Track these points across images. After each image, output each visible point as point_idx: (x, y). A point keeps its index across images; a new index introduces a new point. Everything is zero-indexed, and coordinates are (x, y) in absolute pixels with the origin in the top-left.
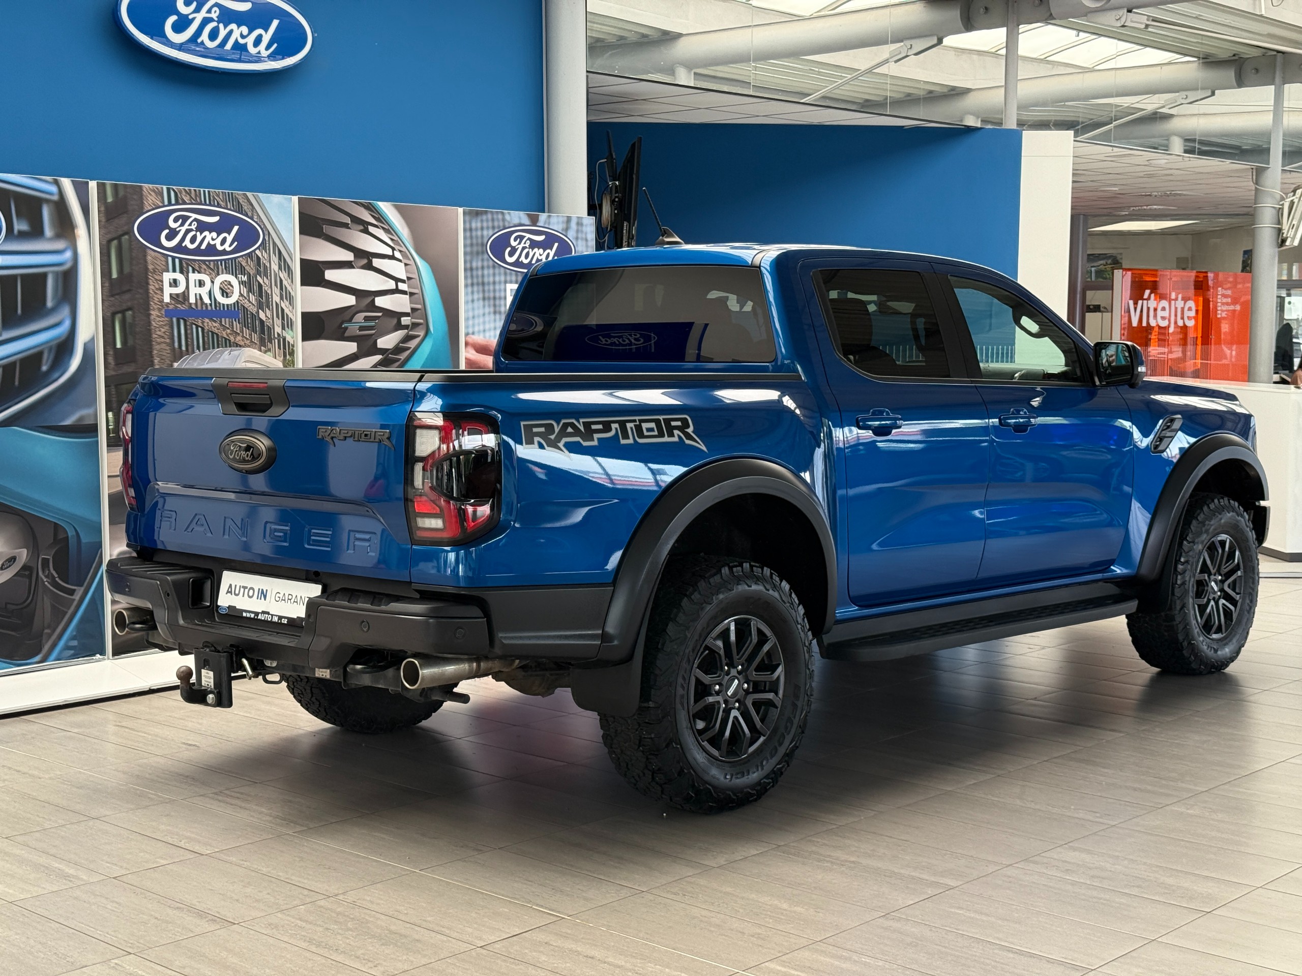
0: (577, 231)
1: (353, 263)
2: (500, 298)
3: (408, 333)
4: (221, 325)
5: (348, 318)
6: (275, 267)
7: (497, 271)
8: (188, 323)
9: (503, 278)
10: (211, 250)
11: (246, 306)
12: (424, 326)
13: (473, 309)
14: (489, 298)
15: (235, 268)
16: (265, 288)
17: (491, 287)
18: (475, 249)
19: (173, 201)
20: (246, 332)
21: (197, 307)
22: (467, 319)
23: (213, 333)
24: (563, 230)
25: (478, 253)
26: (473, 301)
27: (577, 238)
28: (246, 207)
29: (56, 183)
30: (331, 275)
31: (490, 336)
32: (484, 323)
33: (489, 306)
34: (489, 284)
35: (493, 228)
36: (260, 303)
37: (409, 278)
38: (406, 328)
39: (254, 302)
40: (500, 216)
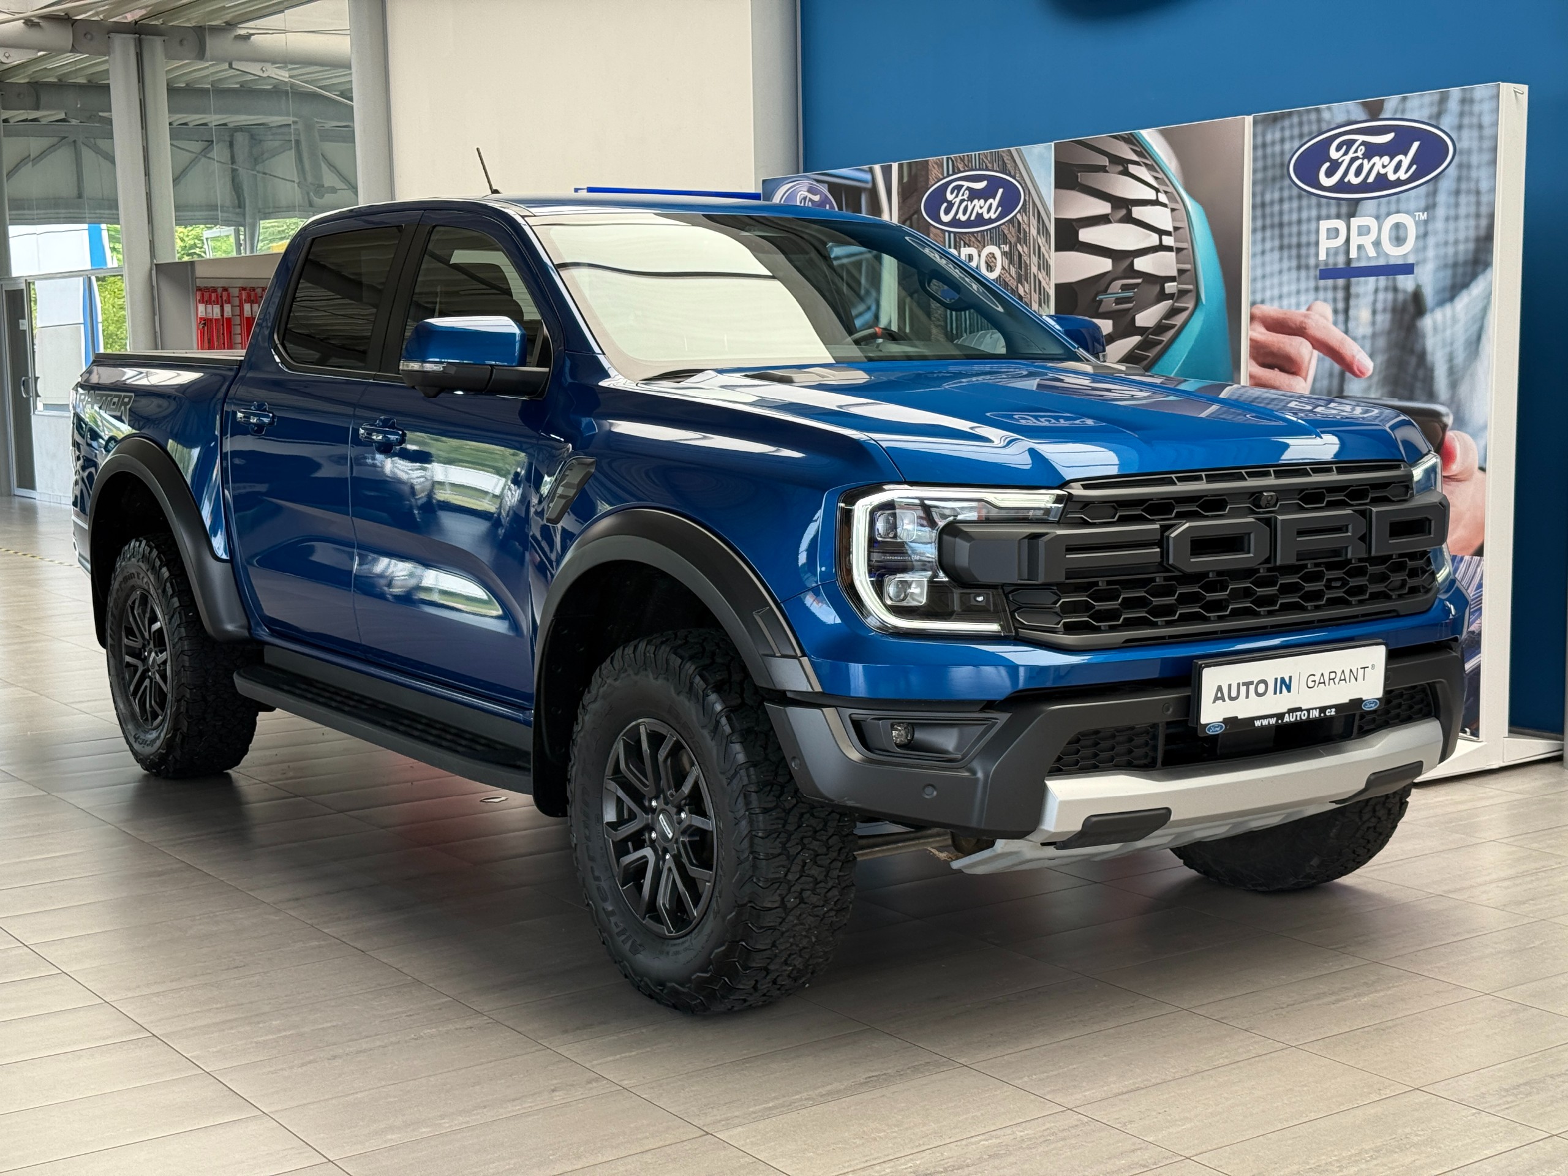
0: (1462, 114)
1: (1111, 217)
2: (1308, 244)
3: (1173, 305)
5: (1102, 288)
6: (1034, 232)
7: (1305, 202)
9: (1314, 213)
10: (980, 220)
11: (1007, 280)
12: (1193, 294)
13: (1263, 265)
14: (1290, 247)
15: (998, 237)
16: (1025, 258)
17: (1295, 229)
18: (1270, 173)
19: (951, 172)
22: (1254, 280)
24: (1430, 118)
25: (1274, 179)
26: (1263, 253)
27: (1460, 127)
28: (1010, 165)
29: (871, 171)
30: (1086, 235)
31: (1290, 306)
32: (1281, 284)
33: (1290, 258)
34: (1290, 224)
35: (1301, 136)
36: (1019, 276)
37: (1176, 229)
38: (1172, 299)
39: (1014, 275)
40: (1313, 116)
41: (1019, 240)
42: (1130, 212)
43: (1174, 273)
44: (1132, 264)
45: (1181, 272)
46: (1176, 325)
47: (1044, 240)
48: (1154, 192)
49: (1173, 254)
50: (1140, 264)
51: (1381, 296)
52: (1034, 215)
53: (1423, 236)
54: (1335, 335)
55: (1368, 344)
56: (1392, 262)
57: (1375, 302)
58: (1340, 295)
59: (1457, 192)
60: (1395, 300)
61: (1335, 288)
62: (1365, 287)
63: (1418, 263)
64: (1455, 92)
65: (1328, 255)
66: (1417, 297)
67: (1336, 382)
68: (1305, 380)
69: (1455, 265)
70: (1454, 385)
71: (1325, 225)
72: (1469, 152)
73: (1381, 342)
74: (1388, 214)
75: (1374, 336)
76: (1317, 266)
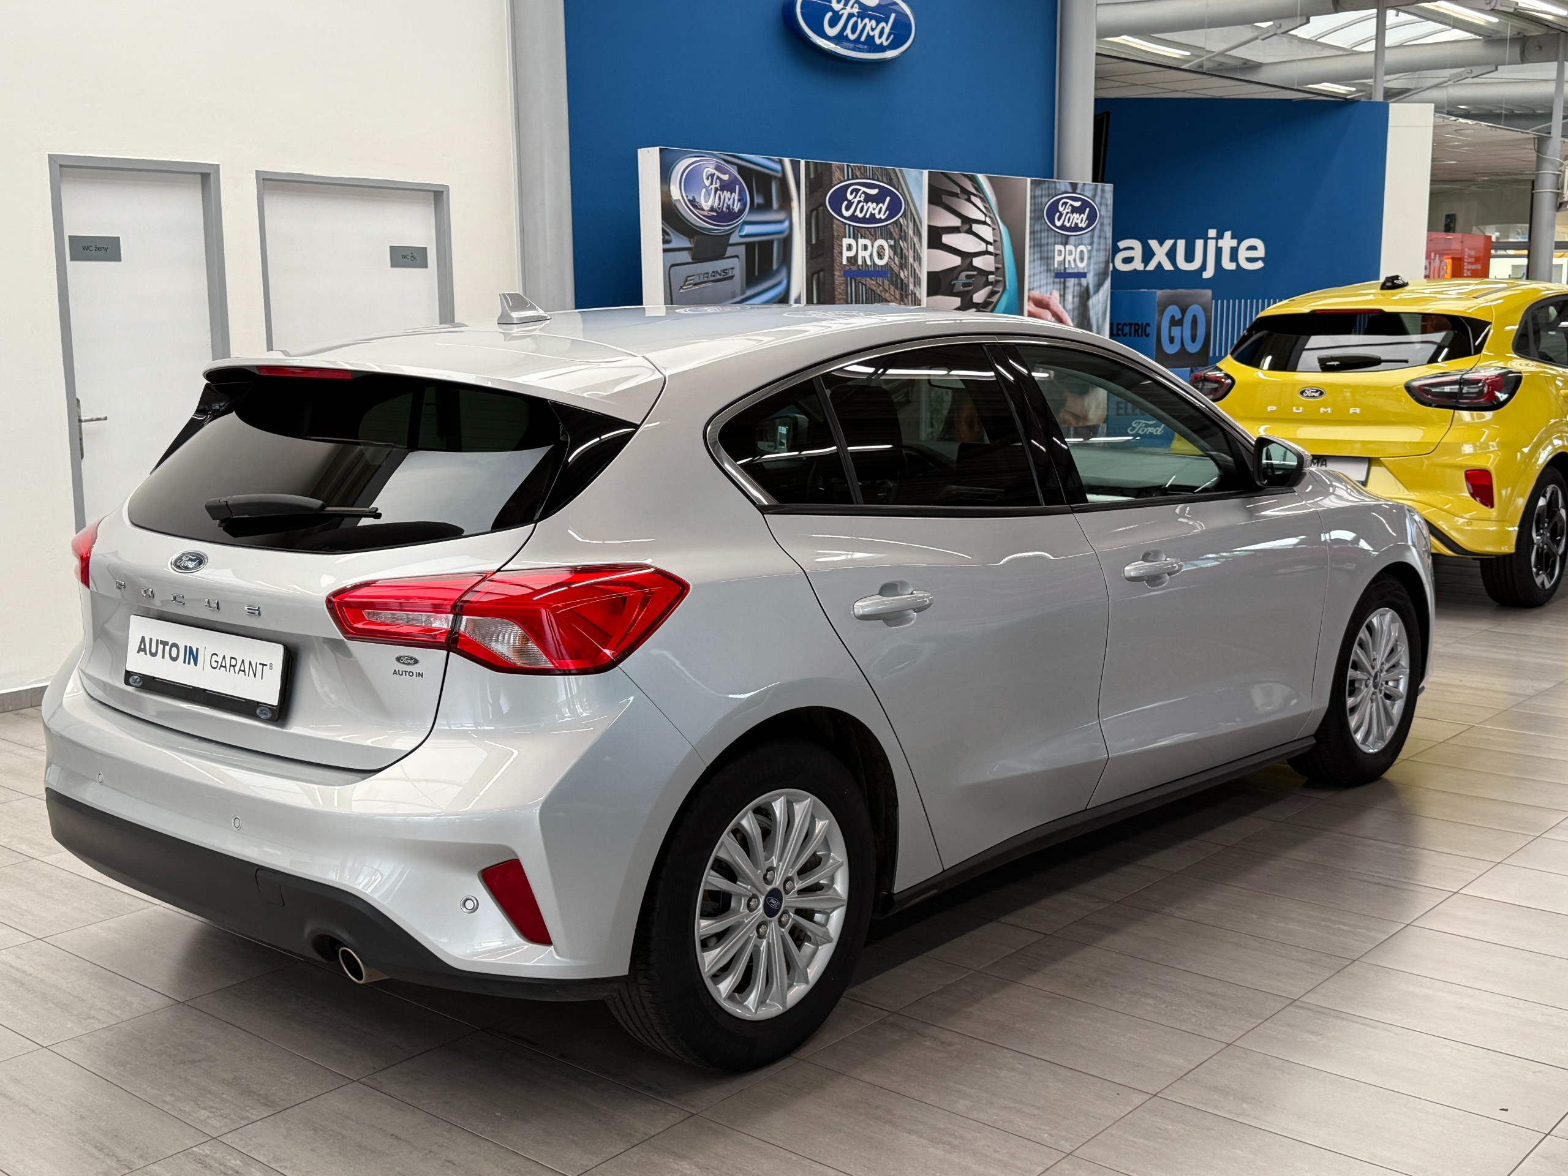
0: (1101, 197)
1: (960, 229)
2: (1051, 258)
3: (992, 289)
4: (877, 283)
5: (955, 276)
6: (911, 233)
7: (1050, 233)
8: (857, 282)
9: (1053, 240)
10: (873, 219)
11: (892, 266)
12: (1002, 283)
13: (1034, 268)
14: (1044, 258)
15: (887, 234)
16: (905, 251)
17: (1046, 248)
18: (1037, 214)
19: (850, 177)
20: (892, 288)
21: (862, 268)
22: (1030, 276)
23: (872, 290)
24: (1092, 196)
25: (1038, 218)
26: (1034, 260)
27: (1101, 204)
28: (895, 181)
29: (781, 162)
30: (947, 239)
31: (1044, 292)
32: (1040, 279)
33: (1044, 265)
34: (1044, 245)
35: (1049, 195)
36: (901, 264)
37: (995, 241)
38: (992, 285)
39: (897, 264)
40: (1053, 185)
41: (901, 238)
42: (971, 227)
43: (993, 269)
44: (971, 261)
45: (997, 269)
46: (994, 302)
47: (918, 239)
48: (984, 216)
49: (993, 257)
50: (977, 262)
51: (1076, 288)
52: (911, 220)
53: (1089, 258)
54: (1060, 309)
55: (1072, 314)
56: (1080, 270)
57: (1074, 291)
58: (1062, 286)
59: (1100, 237)
60: (1081, 291)
61: (1060, 283)
62: (1071, 282)
63: (1088, 272)
64: (1100, 185)
65: (1058, 264)
66: (1088, 289)
69: (1099, 274)
72: (1103, 217)
73: (1076, 313)
74: (1079, 245)
75: (1073, 309)
76: (1054, 270)
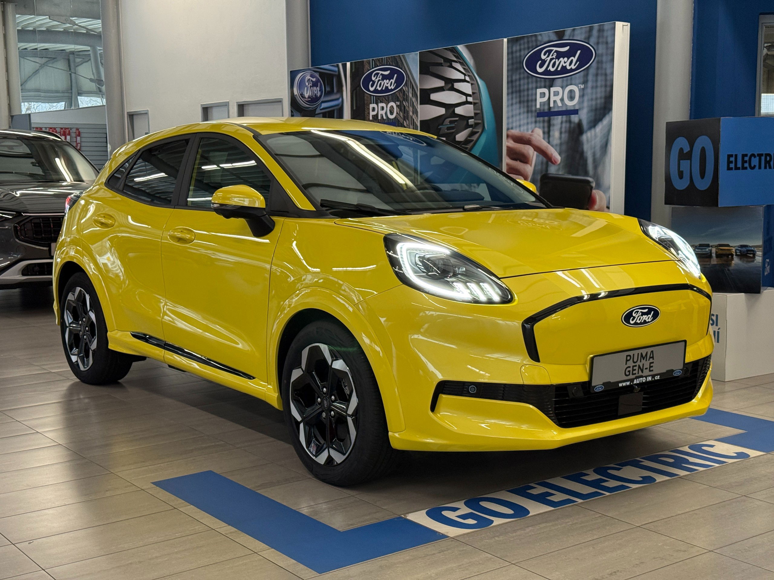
0: (599, 37)
1: (444, 88)
2: (532, 101)
3: (472, 130)
5: (442, 122)
6: (411, 95)
7: (530, 80)
9: (534, 85)
10: (387, 90)
11: (399, 119)
12: (481, 125)
14: (524, 102)
15: (394, 98)
16: (407, 108)
17: (526, 93)
18: (515, 66)
19: (374, 67)
21: (381, 121)
22: (508, 118)
24: (585, 39)
25: (517, 69)
26: (512, 104)
27: (598, 43)
28: (400, 63)
30: (434, 97)
31: (524, 130)
32: (520, 120)
33: (524, 107)
34: (524, 91)
35: (529, 48)
36: (404, 117)
37: (473, 93)
38: (472, 127)
39: (402, 117)
40: (534, 39)
41: (404, 99)
42: (453, 85)
43: (473, 115)
44: (454, 110)
45: (476, 114)
46: (473, 140)
47: (415, 99)
48: (463, 76)
49: (472, 106)
50: (459, 111)
51: (564, 125)
52: (410, 87)
53: (582, 96)
54: (544, 144)
55: (558, 148)
56: (569, 109)
57: (561, 128)
58: (546, 125)
59: (597, 75)
60: (570, 127)
61: (544, 121)
62: (557, 120)
63: (580, 109)
64: (596, 26)
65: (540, 105)
66: (580, 125)
67: (544, 167)
68: (531, 166)
69: (596, 110)
70: (596, 167)
71: (539, 91)
72: (602, 55)
73: (564, 147)
74: (567, 86)
75: (561, 144)
76: (536, 111)
